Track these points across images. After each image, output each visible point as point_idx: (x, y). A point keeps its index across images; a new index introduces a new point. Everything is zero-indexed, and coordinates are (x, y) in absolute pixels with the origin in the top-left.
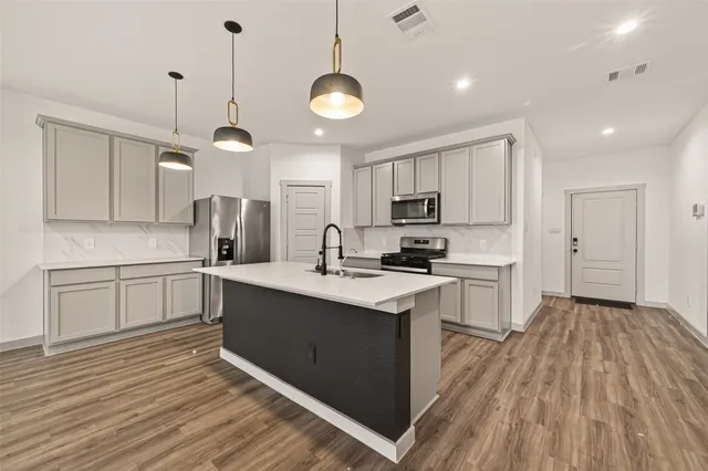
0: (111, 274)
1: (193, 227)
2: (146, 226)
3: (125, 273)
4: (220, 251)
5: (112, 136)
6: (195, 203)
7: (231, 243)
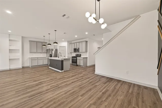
0: (37, 58)
1: (47, 53)
2: (41, 53)
3: (39, 58)
4: (50, 56)
5: (37, 42)
6: (47, 50)
7: (52, 55)
